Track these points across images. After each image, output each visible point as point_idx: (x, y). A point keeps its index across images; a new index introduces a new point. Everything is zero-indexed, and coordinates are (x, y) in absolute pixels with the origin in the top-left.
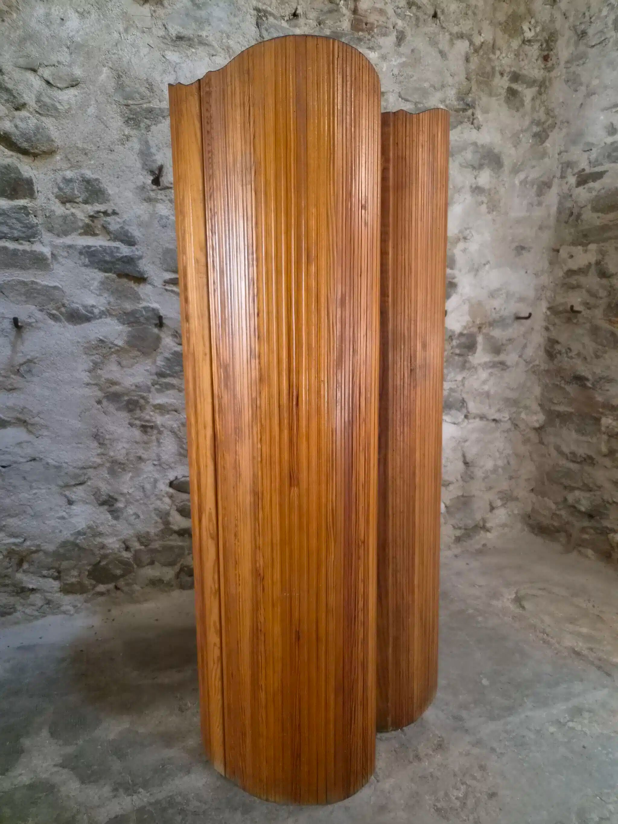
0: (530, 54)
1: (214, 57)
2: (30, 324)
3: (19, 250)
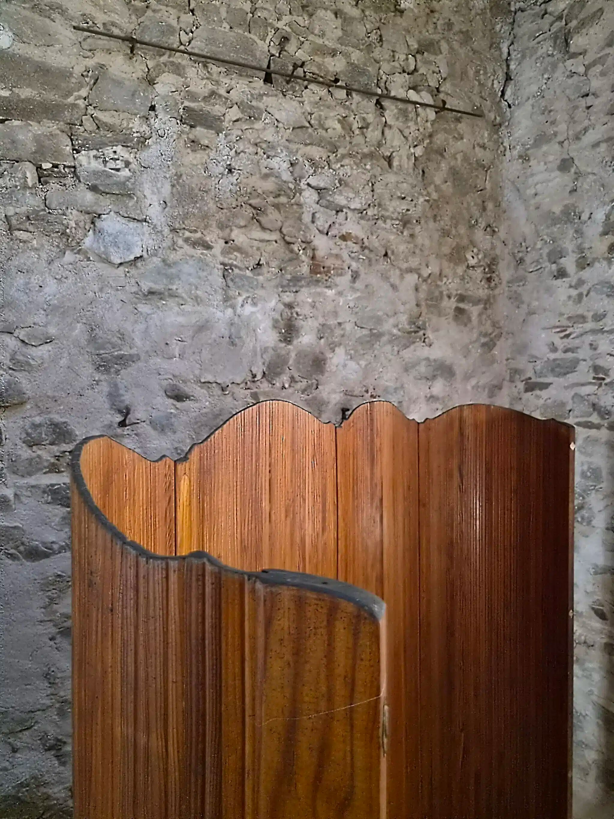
0: (474, 277)
1: (183, 306)
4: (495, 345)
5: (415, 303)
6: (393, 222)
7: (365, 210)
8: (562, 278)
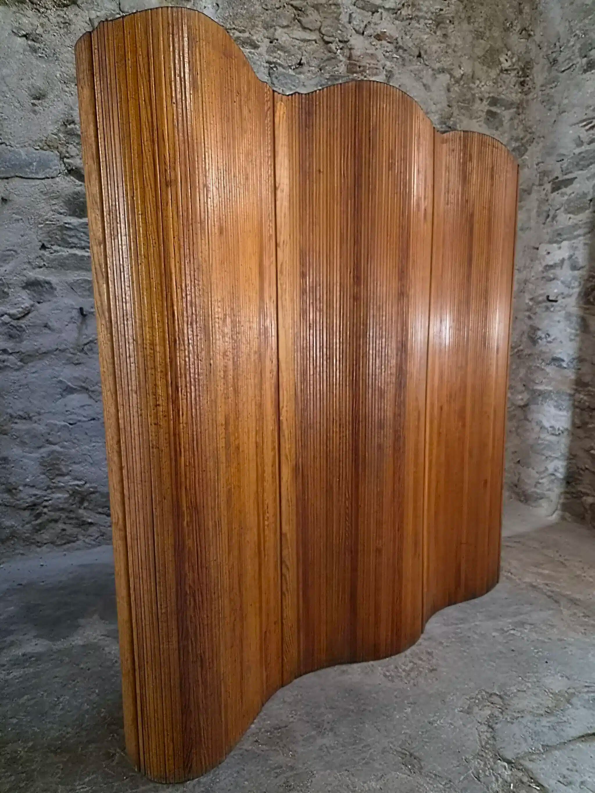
0: (507, 81)
2: (92, 313)
3: (84, 256)
4: (526, 150)
5: (447, 103)
6: (426, 21)
7: (399, 10)
8: (591, 71)
